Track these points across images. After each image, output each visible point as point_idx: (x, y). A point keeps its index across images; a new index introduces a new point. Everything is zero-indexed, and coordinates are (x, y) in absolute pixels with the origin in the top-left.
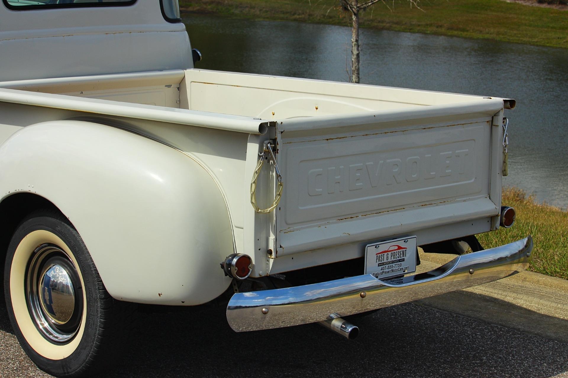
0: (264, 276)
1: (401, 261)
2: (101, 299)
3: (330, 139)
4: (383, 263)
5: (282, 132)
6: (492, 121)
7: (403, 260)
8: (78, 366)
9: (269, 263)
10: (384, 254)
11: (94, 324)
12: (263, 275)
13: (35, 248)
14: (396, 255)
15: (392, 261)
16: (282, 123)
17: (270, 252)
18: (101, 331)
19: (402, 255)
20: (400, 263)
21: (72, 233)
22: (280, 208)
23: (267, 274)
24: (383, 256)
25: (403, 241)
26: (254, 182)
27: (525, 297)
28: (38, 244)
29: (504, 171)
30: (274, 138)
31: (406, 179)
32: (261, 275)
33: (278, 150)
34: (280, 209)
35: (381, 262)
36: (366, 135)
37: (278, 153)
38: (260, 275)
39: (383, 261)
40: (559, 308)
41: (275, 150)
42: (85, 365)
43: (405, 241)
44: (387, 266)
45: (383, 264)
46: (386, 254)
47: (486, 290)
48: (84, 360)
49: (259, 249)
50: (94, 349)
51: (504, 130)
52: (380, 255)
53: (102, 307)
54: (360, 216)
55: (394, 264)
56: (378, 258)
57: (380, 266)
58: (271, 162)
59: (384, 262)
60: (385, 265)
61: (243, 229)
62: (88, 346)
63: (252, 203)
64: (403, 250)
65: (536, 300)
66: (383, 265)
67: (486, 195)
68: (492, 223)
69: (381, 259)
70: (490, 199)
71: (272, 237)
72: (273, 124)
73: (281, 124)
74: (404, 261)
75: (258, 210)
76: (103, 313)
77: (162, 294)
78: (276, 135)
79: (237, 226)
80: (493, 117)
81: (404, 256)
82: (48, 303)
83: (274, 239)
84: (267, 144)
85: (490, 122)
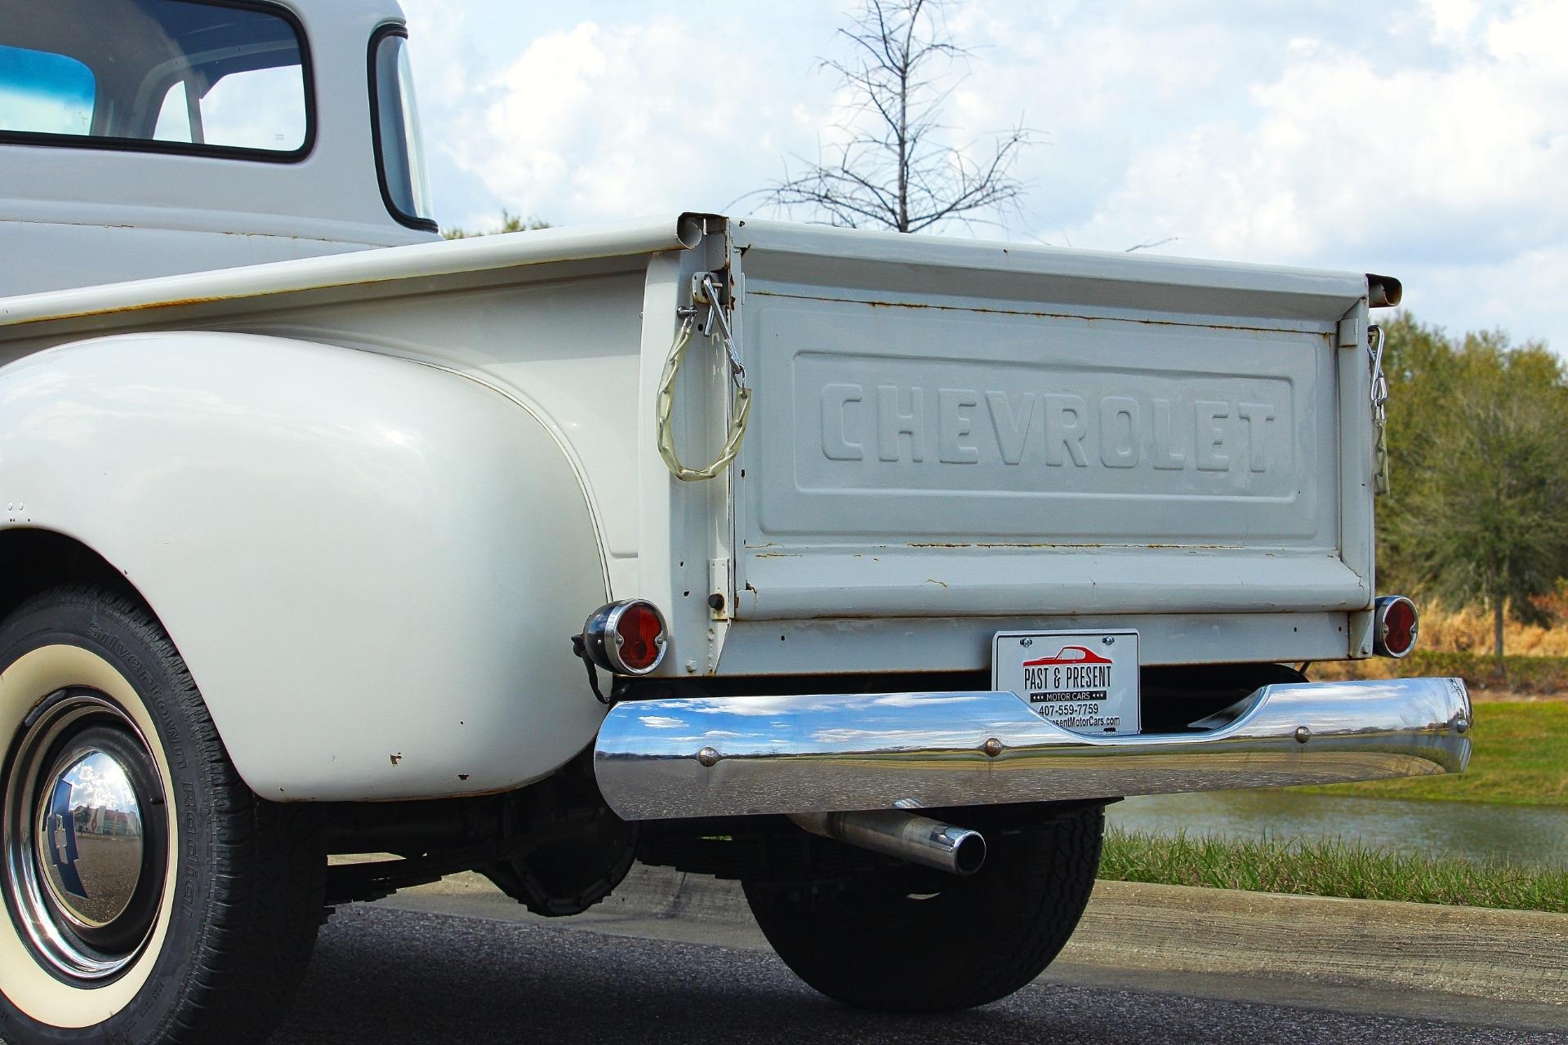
0: (701, 675)
1: (1096, 698)
2: (220, 812)
3: (880, 303)
4: (1045, 695)
5: (744, 250)
6: (1338, 335)
7: (1103, 696)
8: (154, 1030)
9: (716, 637)
10: (1046, 666)
11: (199, 891)
12: (699, 674)
13: (27, 711)
14: (1082, 677)
15: (1071, 693)
16: (742, 223)
17: (717, 602)
18: (220, 911)
19: (1097, 679)
20: (1093, 702)
21: (134, 634)
22: (743, 471)
23: (711, 671)
24: (1044, 672)
25: (1102, 637)
26: (666, 391)
27: (1447, 965)
28: (36, 697)
29: (1378, 476)
30: (720, 267)
31: (1102, 461)
32: (693, 668)
33: (733, 299)
34: (743, 475)
35: (1037, 691)
36: (984, 311)
37: (733, 308)
38: (691, 672)
39: (1046, 687)
40: (1548, 981)
41: (726, 300)
42: (174, 1024)
43: (1105, 639)
44: (1057, 704)
45: (1044, 697)
46: (1052, 668)
47: (1331, 962)
48: (172, 1008)
49: (686, 594)
50: (200, 969)
51: (1372, 362)
52: (1036, 668)
53: (222, 838)
54: (974, 546)
55: (1075, 704)
56: (1029, 678)
57: (1037, 701)
58: (715, 336)
59: (1049, 694)
60: (1049, 700)
61: (636, 556)
62: (184, 962)
63: (662, 450)
64: (1102, 665)
65: (1479, 968)
66: (1045, 700)
67: (1331, 549)
68: (1351, 633)
69: (1037, 681)
70: (1341, 561)
71: (722, 558)
72: (717, 223)
73: (740, 226)
74: (1104, 698)
75: (680, 471)
76: (228, 855)
77: (400, 757)
78: (726, 256)
79: (616, 550)
80: (1338, 325)
81: (1104, 685)
82: (65, 861)
83: (728, 560)
84: (703, 282)
85: (1332, 338)
